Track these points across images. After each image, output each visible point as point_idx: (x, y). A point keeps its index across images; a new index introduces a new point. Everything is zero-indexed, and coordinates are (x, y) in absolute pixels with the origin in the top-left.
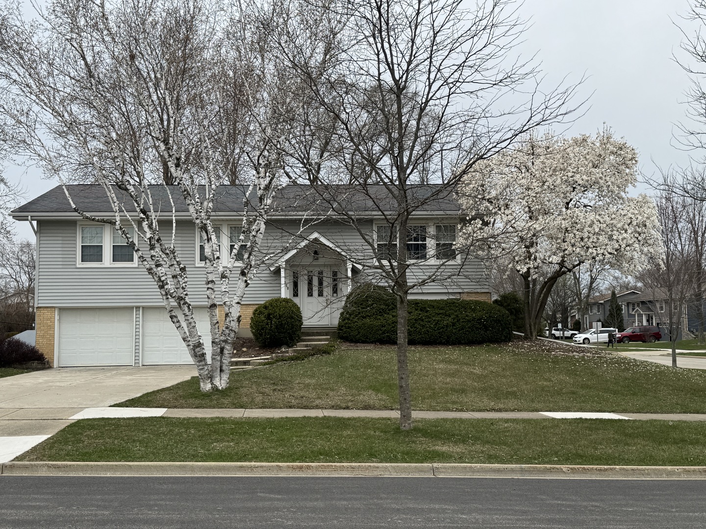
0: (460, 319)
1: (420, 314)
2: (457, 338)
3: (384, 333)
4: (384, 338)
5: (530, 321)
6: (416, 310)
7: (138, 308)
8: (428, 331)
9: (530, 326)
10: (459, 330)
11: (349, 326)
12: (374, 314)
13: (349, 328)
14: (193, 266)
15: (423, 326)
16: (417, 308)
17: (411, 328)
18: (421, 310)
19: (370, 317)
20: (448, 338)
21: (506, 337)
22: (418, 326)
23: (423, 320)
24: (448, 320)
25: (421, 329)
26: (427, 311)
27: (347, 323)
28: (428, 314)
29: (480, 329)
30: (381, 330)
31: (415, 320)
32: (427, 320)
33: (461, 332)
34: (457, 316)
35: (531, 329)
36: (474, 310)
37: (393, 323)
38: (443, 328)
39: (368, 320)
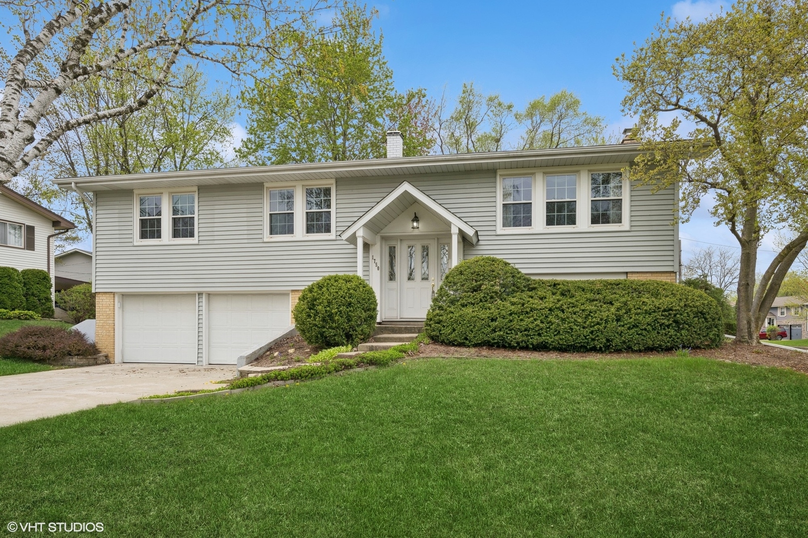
0: (630, 310)
1: (559, 301)
2: (624, 342)
3: (494, 331)
4: (494, 339)
5: (748, 315)
6: (554, 294)
7: (200, 294)
8: (572, 329)
9: (749, 323)
10: (629, 328)
11: (439, 319)
12: (481, 301)
13: (439, 322)
14: (260, 241)
15: (563, 320)
16: (555, 291)
17: (542, 322)
18: (562, 294)
19: (473, 304)
20: (608, 340)
21: (713, 341)
22: (553, 320)
23: (563, 311)
24: (609, 310)
25: (558, 325)
26: (572, 296)
27: (437, 314)
28: (573, 300)
29: (668, 326)
30: (489, 326)
31: (550, 310)
32: (570, 310)
33: (633, 331)
34: (625, 304)
35: (749, 327)
36: (656, 295)
37: (511, 314)
38: (598, 324)
39: (469, 310)
